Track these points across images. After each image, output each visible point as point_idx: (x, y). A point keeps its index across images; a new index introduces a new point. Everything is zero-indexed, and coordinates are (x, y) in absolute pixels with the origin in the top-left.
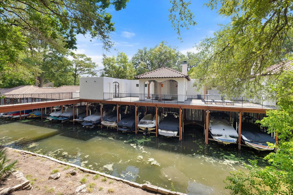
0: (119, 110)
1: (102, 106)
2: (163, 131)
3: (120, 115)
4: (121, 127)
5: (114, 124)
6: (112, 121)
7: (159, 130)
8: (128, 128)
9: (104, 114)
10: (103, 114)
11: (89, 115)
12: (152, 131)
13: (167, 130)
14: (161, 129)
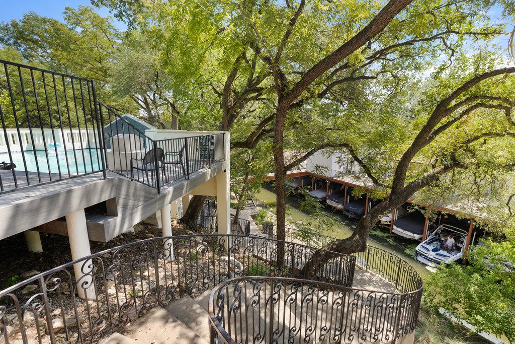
0: (347, 191)
1: (328, 183)
2: (398, 229)
3: (349, 197)
4: (348, 211)
5: (340, 206)
6: (338, 203)
7: (395, 227)
8: (355, 214)
9: (331, 192)
10: (329, 191)
11: (314, 189)
12: (385, 225)
13: (404, 230)
14: (397, 227)
